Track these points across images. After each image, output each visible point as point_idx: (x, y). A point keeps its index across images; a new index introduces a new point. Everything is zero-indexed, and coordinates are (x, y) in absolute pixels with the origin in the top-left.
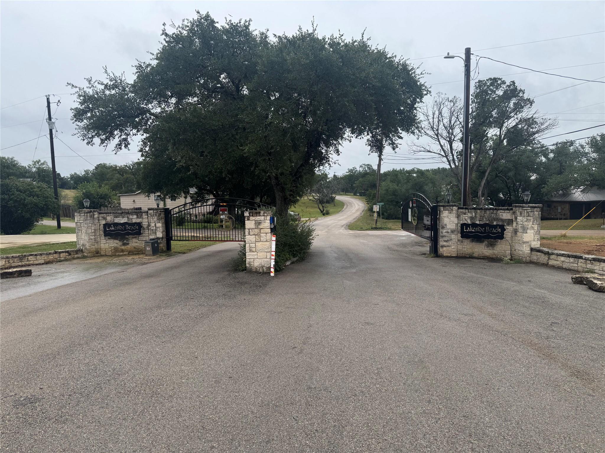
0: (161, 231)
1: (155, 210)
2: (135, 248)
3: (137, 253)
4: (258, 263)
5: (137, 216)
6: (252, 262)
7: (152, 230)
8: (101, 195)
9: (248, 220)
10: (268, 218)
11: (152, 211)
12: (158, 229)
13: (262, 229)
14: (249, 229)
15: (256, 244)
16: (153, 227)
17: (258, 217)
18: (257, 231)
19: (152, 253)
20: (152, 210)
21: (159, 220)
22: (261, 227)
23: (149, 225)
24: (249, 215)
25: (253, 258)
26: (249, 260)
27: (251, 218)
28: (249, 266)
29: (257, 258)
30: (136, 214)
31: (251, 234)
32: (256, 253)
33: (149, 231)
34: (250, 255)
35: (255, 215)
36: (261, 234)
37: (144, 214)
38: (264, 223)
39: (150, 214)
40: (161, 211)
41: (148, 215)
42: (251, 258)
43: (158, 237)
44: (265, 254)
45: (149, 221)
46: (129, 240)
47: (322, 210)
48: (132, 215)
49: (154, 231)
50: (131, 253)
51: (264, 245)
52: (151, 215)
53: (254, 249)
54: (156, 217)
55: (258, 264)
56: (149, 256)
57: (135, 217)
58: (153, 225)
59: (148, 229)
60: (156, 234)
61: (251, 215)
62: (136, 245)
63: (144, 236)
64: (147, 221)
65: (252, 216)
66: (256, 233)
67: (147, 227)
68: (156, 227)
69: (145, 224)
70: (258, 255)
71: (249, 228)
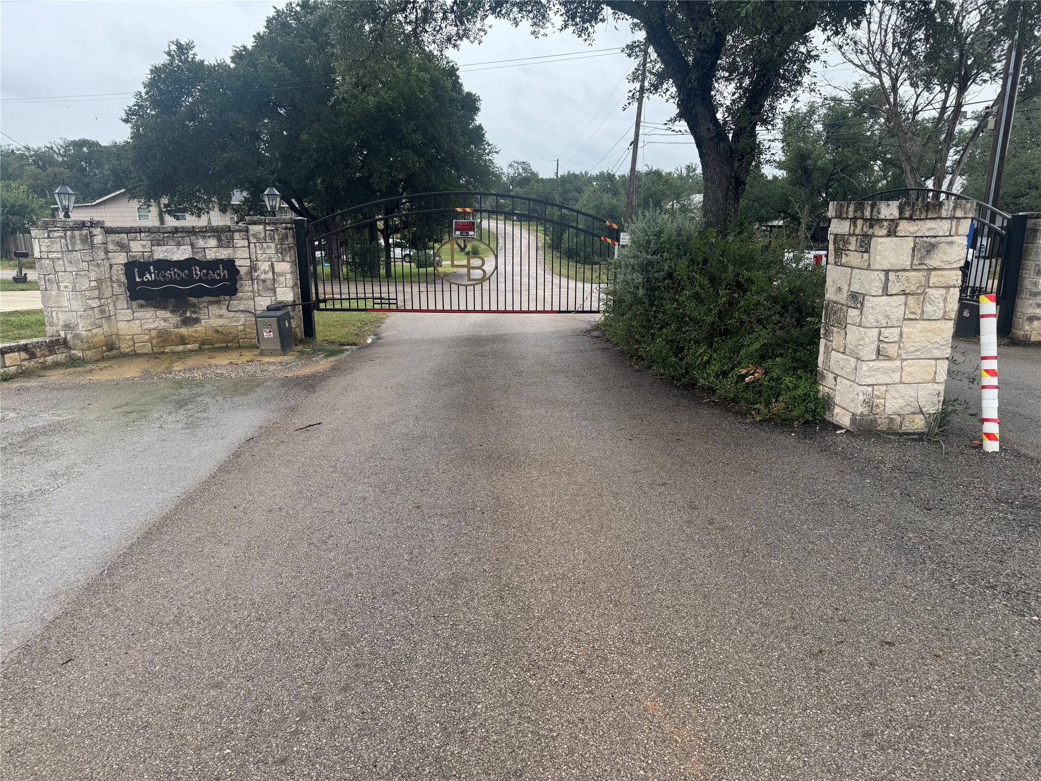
0: (290, 283)
1: (269, 224)
2: (217, 331)
3: (224, 345)
4: (900, 401)
5: (219, 240)
6: (878, 397)
7: (264, 281)
8: (13, 206)
9: (892, 233)
10: (965, 227)
11: (261, 227)
12: (282, 279)
13: (935, 269)
14: (887, 272)
15: (905, 330)
16: (265, 272)
17: (930, 224)
18: (916, 277)
19: (279, 347)
20: (260, 224)
21: (281, 253)
22: (933, 262)
23: (253, 268)
24: (897, 216)
25: (888, 380)
26: (870, 389)
27: (904, 227)
28: (866, 412)
29: (901, 382)
30: (214, 236)
31: (894, 288)
32: (898, 363)
33: (253, 283)
34: (877, 370)
35: (921, 213)
36: (931, 291)
37: (237, 235)
38: (948, 249)
39: (255, 236)
40: (286, 228)
41: (248, 239)
42: (879, 382)
43: (280, 302)
44: (930, 365)
45: (253, 257)
46: (200, 309)
47: (463, 246)
48: (204, 237)
49: (269, 283)
50: (206, 347)
51: (932, 331)
52: (258, 240)
53: (892, 350)
54: (273, 245)
55: (901, 402)
56: (272, 354)
57: (213, 242)
58: (264, 266)
59: (252, 280)
60: (275, 292)
61: (907, 214)
62: (221, 323)
63: (241, 299)
64: (247, 255)
65: (911, 219)
66: (913, 288)
67: (247, 274)
68: (273, 273)
69: (242, 264)
70: (907, 369)
71: (887, 266)
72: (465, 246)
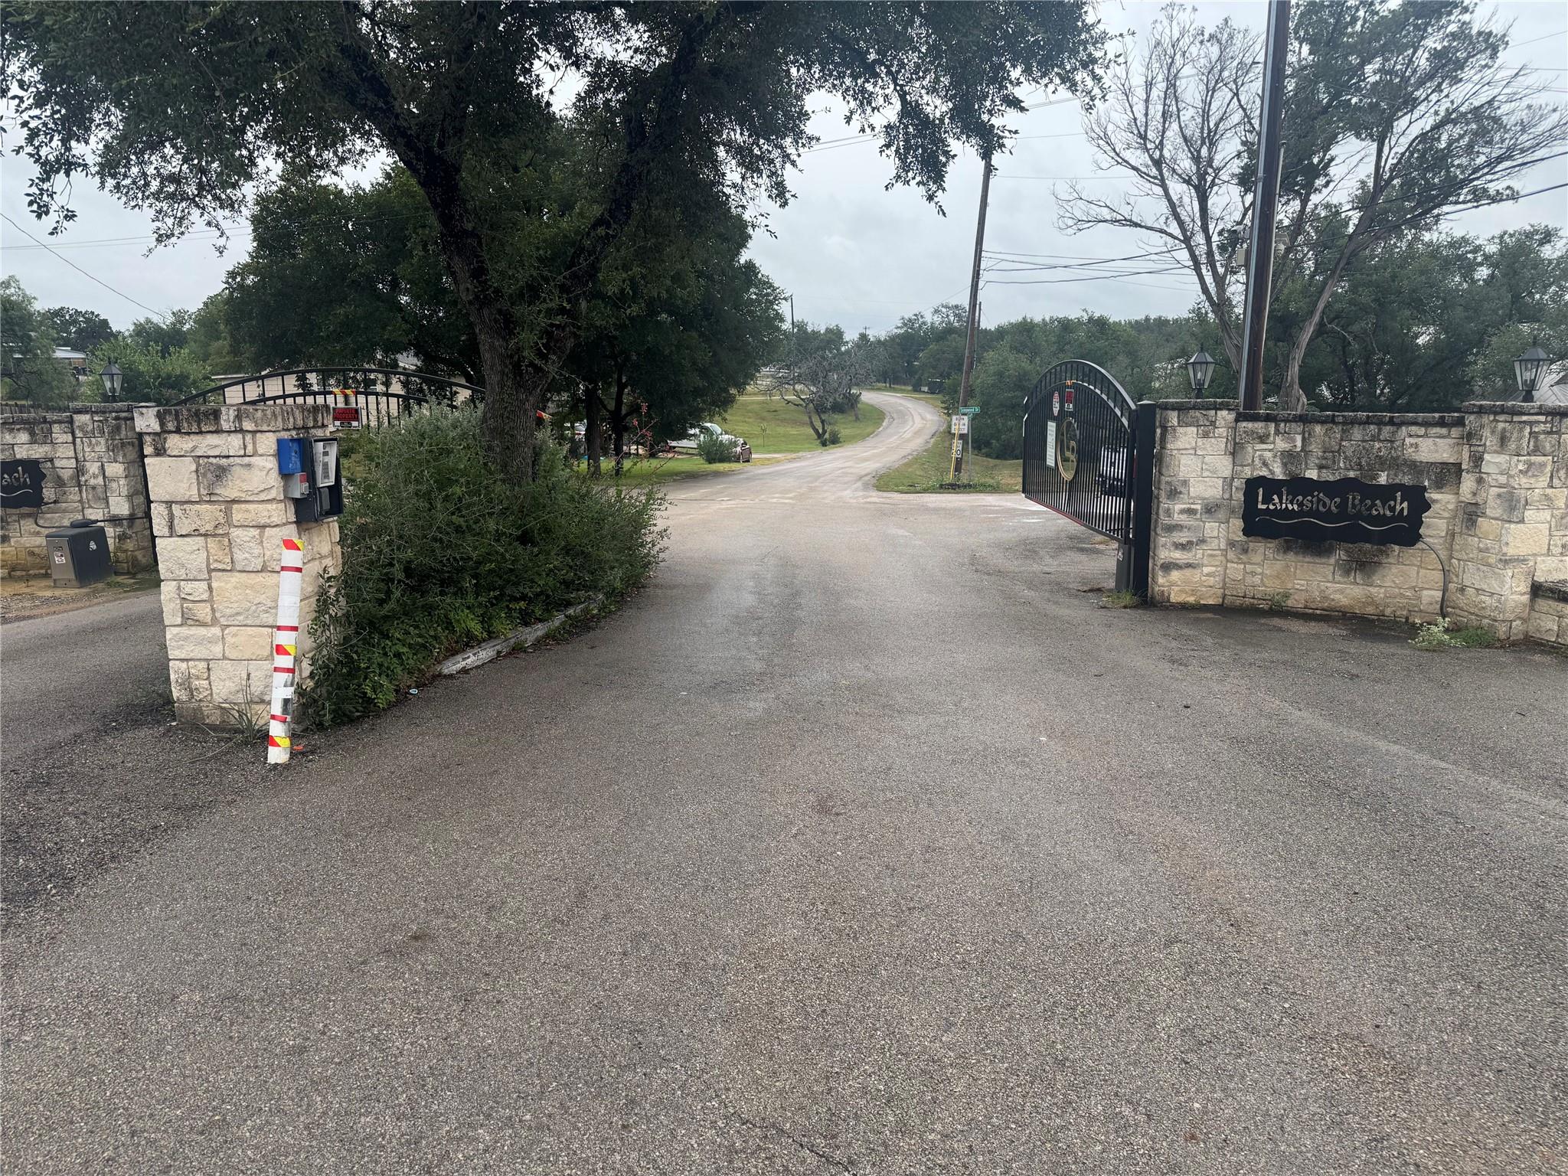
0: (125, 492)
1: (96, 413)
2: (32, 554)
3: (43, 571)
4: (228, 683)
5: (32, 434)
6: (198, 678)
7: (94, 488)
8: (169, 377)
9: (160, 452)
10: (267, 443)
11: (88, 417)
12: (114, 485)
13: (234, 501)
14: (169, 504)
15: (214, 585)
16: (95, 476)
17: (212, 439)
18: (209, 514)
19: (73, 577)
20: (87, 412)
21: (113, 451)
22: (228, 491)
23: (80, 471)
24: (157, 428)
25: (204, 654)
26: (184, 665)
27: (174, 442)
28: (184, 698)
29: (225, 658)
30: (25, 429)
31: (182, 527)
32: (216, 631)
33: (80, 491)
34: (186, 639)
35: (190, 424)
36: (235, 533)
37: (56, 428)
38: (244, 472)
39: (81, 428)
40: (117, 418)
41: (73, 433)
42: (192, 655)
43: (114, 516)
44: (261, 635)
45: (80, 456)
46: (8, 523)
47: (821, 431)
48: (11, 430)
49: (100, 490)
50: (18, 573)
51: (252, 587)
52: (85, 433)
53: (203, 612)
54: (102, 441)
55: (230, 686)
56: (65, 586)
57: (24, 437)
58: (93, 468)
59: (79, 486)
60: (108, 502)
61: (171, 426)
62: (37, 543)
63: (65, 511)
64: (72, 454)
65: (178, 431)
66: (209, 527)
67: (71, 478)
68: (104, 477)
69: (65, 463)
70: (229, 639)
71: (167, 498)
72: (825, 432)
